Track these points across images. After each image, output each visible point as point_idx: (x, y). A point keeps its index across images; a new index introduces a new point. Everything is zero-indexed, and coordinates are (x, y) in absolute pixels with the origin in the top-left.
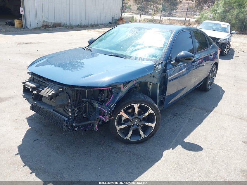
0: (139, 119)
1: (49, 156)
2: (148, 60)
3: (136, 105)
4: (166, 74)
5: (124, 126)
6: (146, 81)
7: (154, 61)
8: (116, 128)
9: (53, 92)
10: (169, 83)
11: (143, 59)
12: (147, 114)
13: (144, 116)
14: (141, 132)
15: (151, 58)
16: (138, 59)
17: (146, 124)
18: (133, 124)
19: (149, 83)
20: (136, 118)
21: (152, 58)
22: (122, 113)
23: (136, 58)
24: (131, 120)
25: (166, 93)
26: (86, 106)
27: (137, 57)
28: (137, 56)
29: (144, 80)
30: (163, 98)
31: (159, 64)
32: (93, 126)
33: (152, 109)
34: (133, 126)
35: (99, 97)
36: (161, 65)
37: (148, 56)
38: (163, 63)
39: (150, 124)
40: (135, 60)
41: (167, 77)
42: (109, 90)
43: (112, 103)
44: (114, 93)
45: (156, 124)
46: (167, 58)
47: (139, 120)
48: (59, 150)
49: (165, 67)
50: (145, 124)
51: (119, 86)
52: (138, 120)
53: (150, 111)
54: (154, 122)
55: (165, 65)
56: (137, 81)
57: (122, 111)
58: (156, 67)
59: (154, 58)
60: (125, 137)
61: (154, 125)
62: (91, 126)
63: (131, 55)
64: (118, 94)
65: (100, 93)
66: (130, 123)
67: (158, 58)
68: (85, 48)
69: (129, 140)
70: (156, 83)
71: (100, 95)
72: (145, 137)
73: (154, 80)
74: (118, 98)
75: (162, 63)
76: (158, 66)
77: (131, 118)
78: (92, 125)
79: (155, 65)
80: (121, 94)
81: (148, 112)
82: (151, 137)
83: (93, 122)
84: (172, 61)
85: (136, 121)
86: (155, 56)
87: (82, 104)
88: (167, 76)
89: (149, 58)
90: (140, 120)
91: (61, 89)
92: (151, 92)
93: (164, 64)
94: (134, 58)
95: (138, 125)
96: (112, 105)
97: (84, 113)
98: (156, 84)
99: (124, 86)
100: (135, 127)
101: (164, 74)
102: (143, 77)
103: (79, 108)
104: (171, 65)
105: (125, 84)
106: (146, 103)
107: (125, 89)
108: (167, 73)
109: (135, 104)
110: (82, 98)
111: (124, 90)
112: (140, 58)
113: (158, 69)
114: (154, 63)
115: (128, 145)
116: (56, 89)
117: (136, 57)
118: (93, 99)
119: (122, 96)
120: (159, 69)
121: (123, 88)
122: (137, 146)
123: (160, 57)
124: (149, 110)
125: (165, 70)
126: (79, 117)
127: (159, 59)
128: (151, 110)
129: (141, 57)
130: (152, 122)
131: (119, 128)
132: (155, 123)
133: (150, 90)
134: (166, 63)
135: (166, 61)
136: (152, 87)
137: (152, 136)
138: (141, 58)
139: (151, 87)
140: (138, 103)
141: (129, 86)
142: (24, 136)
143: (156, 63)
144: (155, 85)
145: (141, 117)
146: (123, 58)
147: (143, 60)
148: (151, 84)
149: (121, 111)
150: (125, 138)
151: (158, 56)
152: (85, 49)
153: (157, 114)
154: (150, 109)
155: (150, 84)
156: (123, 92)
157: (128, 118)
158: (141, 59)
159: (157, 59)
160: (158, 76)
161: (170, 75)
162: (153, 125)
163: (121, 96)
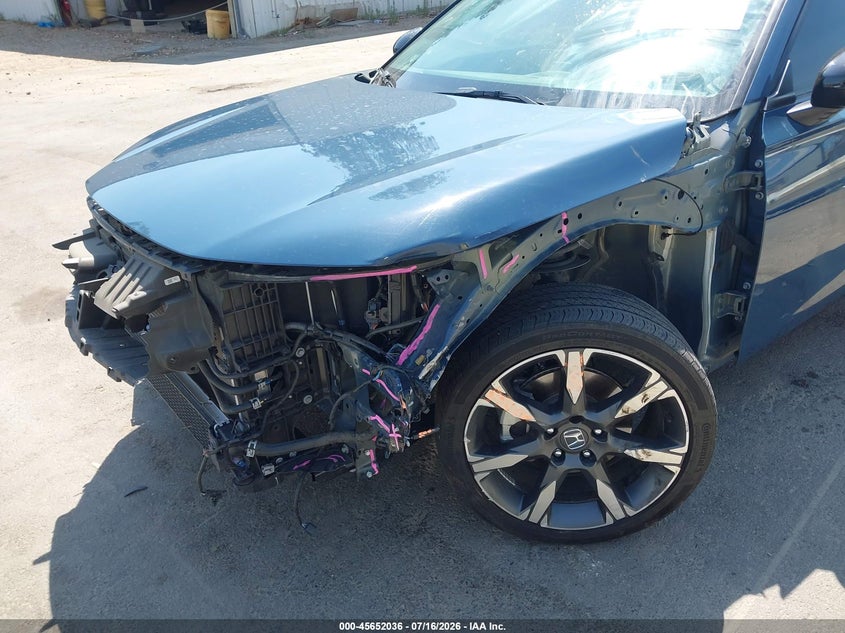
0: (593, 426)
1: (162, 580)
2: (651, 103)
3: (574, 355)
4: (759, 175)
5: (510, 460)
6: (640, 219)
7: (687, 108)
8: (469, 465)
9: (140, 294)
10: (770, 226)
11: (628, 102)
12: (635, 404)
13: (620, 414)
14: (605, 492)
15: (670, 92)
16: (601, 100)
17: (632, 453)
18: (563, 452)
19: (655, 231)
20: (576, 419)
21: (679, 93)
22: (496, 396)
23: (588, 99)
24: (551, 430)
25: (752, 277)
26: (311, 357)
27: (596, 94)
28: (593, 89)
29: (623, 214)
30: (736, 305)
31: (713, 124)
32: (354, 454)
33: (664, 377)
34: (561, 459)
35: (369, 317)
36: (725, 127)
37: (652, 85)
38: (742, 113)
39: (656, 456)
40: (585, 106)
41: (763, 190)
42: (413, 278)
43: (429, 352)
44: (442, 297)
45: (687, 457)
46: (765, 88)
47: (594, 434)
48: (214, 549)
49: (748, 140)
50: (627, 452)
51: (469, 257)
52: (589, 431)
53: (657, 388)
54: (675, 445)
55: (754, 127)
56: (575, 225)
57: (496, 384)
58: (698, 139)
59: (689, 93)
60: (523, 509)
61: (679, 460)
62: (343, 455)
63: (566, 85)
64: (461, 299)
65: (372, 294)
66: (543, 448)
67: (709, 86)
68: (372, 74)
69: (544, 524)
70: (694, 226)
71: (373, 307)
72: (627, 518)
73: (685, 214)
74: (461, 324)
75: (735, 113)
76: (710, 131)
77: (545, 421)
78: (345, 450)
79: (690, 126)
80: (479, 304)
81: (640, 396)
82: (662, 514)
83: (346, 437)
84: (792, 101)
85: (576, 436)
86: (695, 82)
87: (285, 351)
88: (759, 186)
89: (658, 91)
90: (598, 432)
91: (176, 279)
92: (671, 277)
93: (743, 120)
94: (580, 97)
95: (587, 454)
96: (431, 359)
97: (308, 391)
98: (698, 235)
99: (495, 256)
100: (572, 463)
101: (746, 177)
102: (616, 199)
103: (278, 369)
104: (785, 125)
105: (501, 244)
106: (631, 343)
107: (505, 269)
108: (762, 169)
109: (567, 348)
110: (287, 321)
111: (498, 278)
112: (609, 95)
113: (707, 150)
114: (687, 116)
115: (536, 549)
116: (151, 278)
117: (587, 93)
118: (342, 323)
119: (485, 313)
120: (715, 152)
121: (493, 265)
122: (584, 554)
123: (721, 81)
124: (651, 380)
125: (748, 155)
126: (277, 412)
127: (718, 97)
128: (663, 386)
129: (616, 90)
130: (664, 442)
131: (484, 466)
132: (684, 450)
133: (666, 267)
134: (759, 113)
135: (756, 105)
136: (675, 252)
137: (663, 509)
138: (614, 98)
139: (666, 248)
140: (581, 348)
141: (531, 256)
142: (98, 465)
143: (696, 119)
144: (690, 238)
145: (604, 417)
146: (521, 101)
147: (628, 106)
148: (670, 231)
149: (488, 386)
150: (523, 516)
151: (713, 76)
152: (372, 79)
153: (693, 404)
154: (655, 376)
155: (664, 236)
156: (489, 288)
157: (533, 419)
158: (613, 101)
159: (704, 95)
160: (707, 191)
161: (782, 182)
162: (671, 458)
163: (478, 311)
